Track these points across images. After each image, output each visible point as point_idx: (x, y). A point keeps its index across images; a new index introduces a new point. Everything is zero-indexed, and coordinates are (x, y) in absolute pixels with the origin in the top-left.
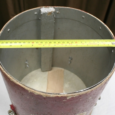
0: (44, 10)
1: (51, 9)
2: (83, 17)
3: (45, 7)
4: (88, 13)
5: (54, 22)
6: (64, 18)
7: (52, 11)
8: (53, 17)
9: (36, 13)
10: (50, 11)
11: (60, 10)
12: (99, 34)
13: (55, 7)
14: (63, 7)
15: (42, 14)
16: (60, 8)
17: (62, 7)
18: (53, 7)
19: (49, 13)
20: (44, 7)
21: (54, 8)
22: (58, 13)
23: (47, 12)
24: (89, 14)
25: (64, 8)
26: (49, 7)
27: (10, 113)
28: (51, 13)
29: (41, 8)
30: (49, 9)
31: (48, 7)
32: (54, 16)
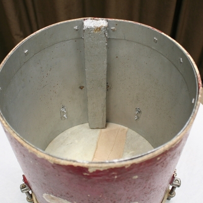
0: (90, 23)
1: (102, 23)
2: (155, 40)
3: (92, 18)
4: (163, 33)
5: (106, 44)
6: (125, 39)
7: (102, 26)
8: (104, 36)
9: (76, 28)
10: (99, 26)
11: (117, 25)
12: (179, 71)
13: (109, 19)
14: (123, 20)
15: (84, 30)
16: (116, 21)
17: (121, 20)
18: (105, 19)
19: (97, 28)
20: (90, 18)
21: (107, 21)
22: (113, 30)
23: (92, 26)
24: (165, 35)
25: (123, 22)
26: (100, 19)
27: (22, 188)
28: (99, 29)
29: (84, 20)
30: (98, 21)
31: (97, 18)
32: (105, 34)
